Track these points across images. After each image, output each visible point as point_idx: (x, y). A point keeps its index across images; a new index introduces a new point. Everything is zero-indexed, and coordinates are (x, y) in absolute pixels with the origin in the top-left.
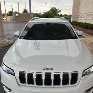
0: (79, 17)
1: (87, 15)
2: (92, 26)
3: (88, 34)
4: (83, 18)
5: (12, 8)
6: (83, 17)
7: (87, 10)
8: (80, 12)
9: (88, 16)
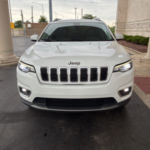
0: (126, 27)
1: (138, 24)
2: (145, 40)
3: (139, 51)
4: (132, 30)
5: (22, 15)
6: (132, 28)
7: (138, 16)
8: (129, 20)
9: (140, 26)
